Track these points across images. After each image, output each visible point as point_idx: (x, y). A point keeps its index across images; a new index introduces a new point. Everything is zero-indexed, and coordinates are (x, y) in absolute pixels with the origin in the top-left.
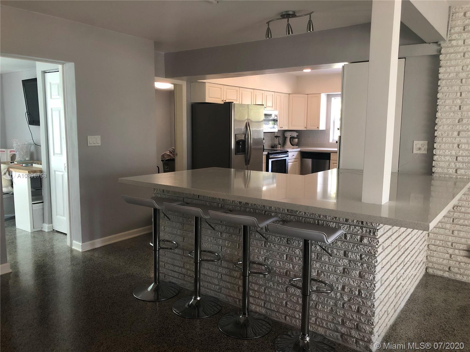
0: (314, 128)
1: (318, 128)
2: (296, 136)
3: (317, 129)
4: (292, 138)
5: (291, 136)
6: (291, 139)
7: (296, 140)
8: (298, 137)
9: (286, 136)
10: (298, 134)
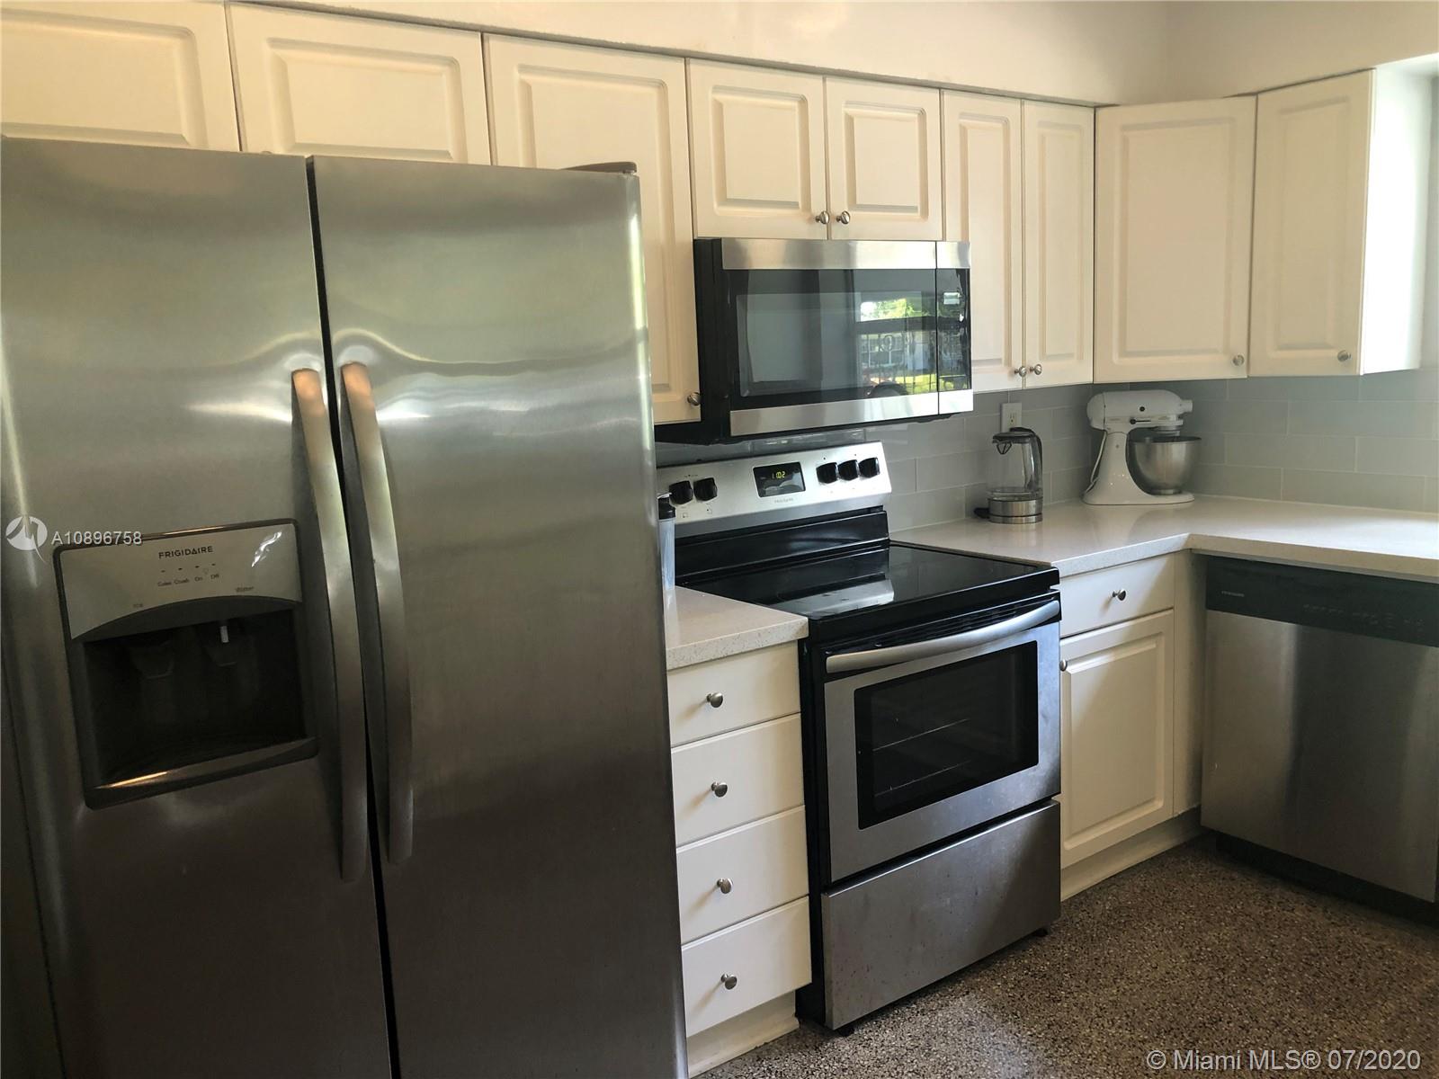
0: (1315, 362)
1: (1343, 358)
2: (1172, 423)
3: (1338, 370)
4: (1144, 438)
5: (1133, 421)
6: (1139, 448)
7: (1177, 453)
8: (1188, 432)
9: (1097, 425)
10: (1188, 406)
